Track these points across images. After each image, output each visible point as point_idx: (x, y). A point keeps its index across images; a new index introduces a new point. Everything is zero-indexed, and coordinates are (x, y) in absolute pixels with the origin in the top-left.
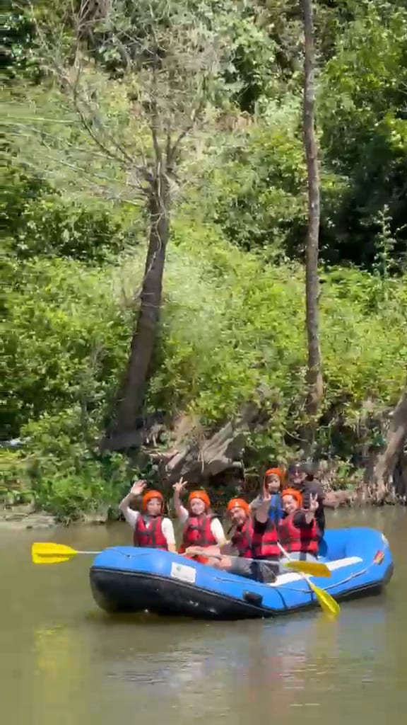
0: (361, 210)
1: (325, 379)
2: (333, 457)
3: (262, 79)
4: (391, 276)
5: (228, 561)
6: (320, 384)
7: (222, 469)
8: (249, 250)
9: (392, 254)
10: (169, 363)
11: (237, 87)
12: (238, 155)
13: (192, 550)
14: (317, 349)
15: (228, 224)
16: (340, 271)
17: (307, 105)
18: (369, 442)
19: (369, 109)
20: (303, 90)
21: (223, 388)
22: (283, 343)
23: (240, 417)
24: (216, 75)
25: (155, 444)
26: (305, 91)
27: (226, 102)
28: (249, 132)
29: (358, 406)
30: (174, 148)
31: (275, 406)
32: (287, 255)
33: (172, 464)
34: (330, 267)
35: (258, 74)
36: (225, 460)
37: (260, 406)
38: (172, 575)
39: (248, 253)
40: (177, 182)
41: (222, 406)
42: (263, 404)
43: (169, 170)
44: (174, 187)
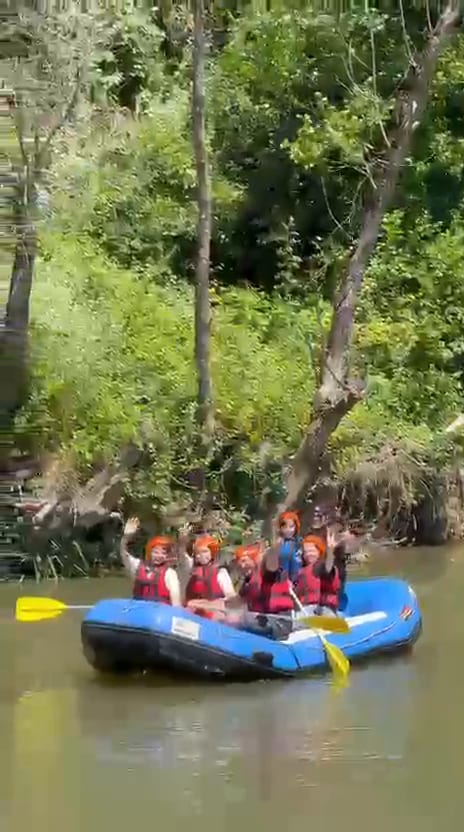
0: (258, 222)
1: (217, 417)
2: (227, 507)
3: (143, 70)
4: (293, 298)
5: (236, 615)
6: (212, 423)
7: (98, 521)
8: (128, 268)
9: (296, 273)
10: (35, 398)
11: (116, 78)
12: (117, 158)
13: (195, 603)
14: (208, 382)
15: (104, 238)
16: (234, 293)
17: (196, 101)
18: (267, 490)
19: (267, 106)
20: (191, 83)
21: (99, 428)
22: (169, 375)
23: (118, 461)
24: (92, 65)
25: (21, 493)
26: (194, 84)
27: (103, 97)
28: (130, 132)
29: (255, 449)
30: (44, 149)
31: (159, 449)
32: (174, 274)
33: (40, 515)
34: (222, 289)
35: (140, 64)
36: (102, 511)
37: (142, 449)
38: (174, 632)
39: (129, 271)
40: (47, 189)
41: (98, 448)
42: (145, 446)
43: (38, 174)
44: (43, 195)
